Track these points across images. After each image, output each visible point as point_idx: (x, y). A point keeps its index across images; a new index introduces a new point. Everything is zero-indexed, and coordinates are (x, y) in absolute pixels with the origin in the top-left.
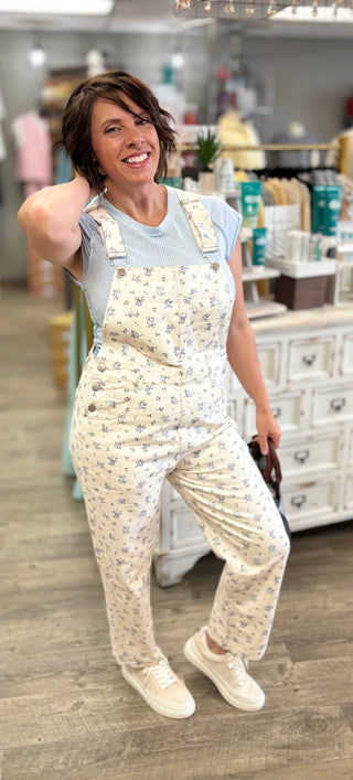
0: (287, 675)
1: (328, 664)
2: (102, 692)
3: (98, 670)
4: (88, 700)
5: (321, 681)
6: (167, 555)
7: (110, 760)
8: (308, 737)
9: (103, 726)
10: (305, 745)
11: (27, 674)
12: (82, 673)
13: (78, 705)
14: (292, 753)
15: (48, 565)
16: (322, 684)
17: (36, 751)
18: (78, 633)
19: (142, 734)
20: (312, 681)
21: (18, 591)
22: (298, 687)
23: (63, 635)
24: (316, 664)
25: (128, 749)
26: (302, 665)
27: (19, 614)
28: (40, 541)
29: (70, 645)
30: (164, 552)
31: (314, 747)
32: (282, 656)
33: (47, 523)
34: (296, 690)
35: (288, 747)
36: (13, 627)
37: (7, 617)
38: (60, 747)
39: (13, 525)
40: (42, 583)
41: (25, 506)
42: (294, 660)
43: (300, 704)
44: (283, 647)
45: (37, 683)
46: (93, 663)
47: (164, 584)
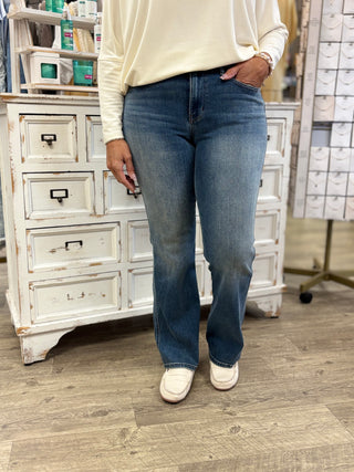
0: (128, 438)
1: (175, 427)
5: (163, 443)
6: (26, 329)
16: (164, 446)
20: (155, 444)
22: (136, 450)
24: (163, 428)
26: (147, 428)
30: (24, 326)
32: (128, 420)
34: (132, 453)
42: (139, 425)
43: (135, 466)
44: (132, 412)
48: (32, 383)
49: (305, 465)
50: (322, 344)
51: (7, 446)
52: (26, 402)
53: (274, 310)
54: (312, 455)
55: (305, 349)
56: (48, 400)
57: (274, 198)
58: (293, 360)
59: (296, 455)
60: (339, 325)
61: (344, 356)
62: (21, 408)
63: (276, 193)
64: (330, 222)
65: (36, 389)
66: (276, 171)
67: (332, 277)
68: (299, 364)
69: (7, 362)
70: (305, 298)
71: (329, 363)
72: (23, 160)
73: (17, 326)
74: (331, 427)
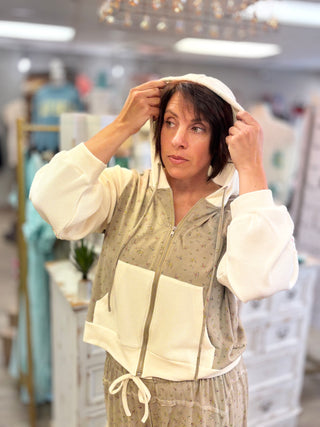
63: (298, 334)
66: (299, 321)
72: (89, 356)
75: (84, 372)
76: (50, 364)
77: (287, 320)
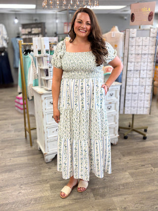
2: (27, 189)
3: (26, 184)
4: (23, 191)
7: (27, 205)
8: (81, 197)
9: (26, 197)
10: (80, 199)
11: (6, 186)
12: (22, 185)
13: (20, 193)
14: (77, 200)
15: (15, 159)
17: (7, 204)
18: (21, 175)
19: (37, 198)
21: (5, 166)
23: (18, 176)
25: (32, 202)
27: (6, 171)
28: (13, 153)
29: (19, 178)
30: (46, 153)
31: (83, 199)
33: (16, 148)
35: (76, 199)
36: (3, 175)
37: (2, 172)
38: (14, 203)
39: (6, 149)
40: (13, 163)
41: (10, 144)
45: (9, 188)
46: (25, 182)
47: (46, 162)
48: (50, 168)
49: (121, 187)
50: (129, 154)
51: (48, 185)
52: (49, 174)
53: (116, 143)
54: (123, 185)
55: (124, 156)
56: (55, 173)
57: (114, 111)
58: (120, 159)
59: (119, 185)
60: (135, 147)
61: (135, 157)
62: (49, 175)
63: (115, 109)
64: (133, 115)
65: (51, 170)
66: (115, 103)
67: (134, 130)
68: (122, 160)
69: (41, 162)
70: (126, 138)
71: (130, 160)
72: (46, 109)
73: (44, 152)
74: (129, 178)
75: (44, 114)
76: (35, 122)
77: (110, 103)
